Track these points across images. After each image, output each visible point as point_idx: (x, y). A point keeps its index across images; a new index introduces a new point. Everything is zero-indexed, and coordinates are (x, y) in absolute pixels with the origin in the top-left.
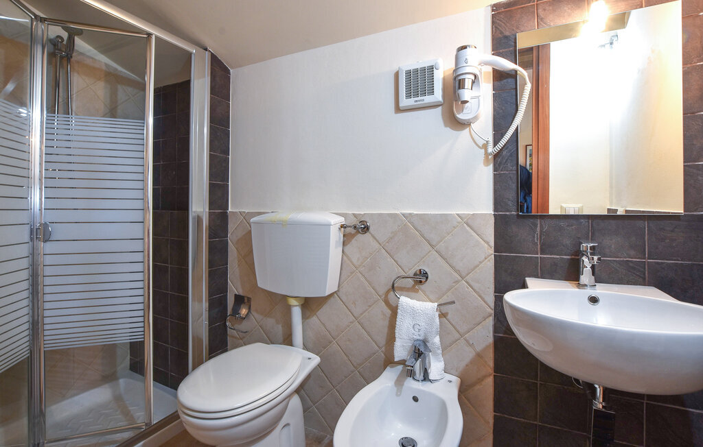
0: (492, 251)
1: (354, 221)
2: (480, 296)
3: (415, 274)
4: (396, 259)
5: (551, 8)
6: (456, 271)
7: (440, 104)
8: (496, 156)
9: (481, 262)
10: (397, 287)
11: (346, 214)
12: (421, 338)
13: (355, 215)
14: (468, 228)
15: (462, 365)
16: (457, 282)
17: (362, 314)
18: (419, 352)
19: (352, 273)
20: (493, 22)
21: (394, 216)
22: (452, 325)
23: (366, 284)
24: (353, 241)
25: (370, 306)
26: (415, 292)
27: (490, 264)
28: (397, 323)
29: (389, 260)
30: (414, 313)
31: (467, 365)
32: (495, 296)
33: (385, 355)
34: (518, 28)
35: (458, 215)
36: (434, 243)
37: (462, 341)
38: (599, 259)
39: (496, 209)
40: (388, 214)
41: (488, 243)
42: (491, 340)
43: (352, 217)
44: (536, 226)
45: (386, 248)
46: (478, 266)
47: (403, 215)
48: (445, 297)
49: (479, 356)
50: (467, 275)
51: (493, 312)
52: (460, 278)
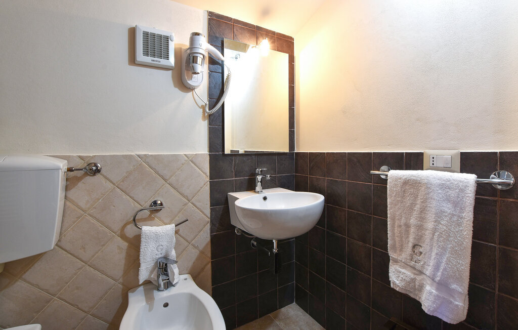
0: (208, 179)
1: (80, 164)
2: (201, 211)
3: (151, 206)
4: (132, 195)
5: (240, 31)
6: (184, 197)
7: (171, 68)
8: (210, 116)
9: (201, 188)
10: (138, 220)
11: (69, 156)
12: (162, 256)
13: (81, 157)
14: (193, 165)
15: (190, 264)
16: (186, 204)
17: (93, 256)
18: (163, 267)
19: (78, 218)
20: (209, 24)
21: (129, 157)
22: (183, 238)
23: (98, 224)
24: (80, 184)
25: (104, 245)
26: (151, 220)
27: (208, 188)
28: (141, 250)
29: (124, 197)
30: (157, 237)
31: (194, 263)
32: (211, 209)
33: (123, 284)
34: (223, 34)
35: (185, 155)
36: (167, 178)
37: (190, 246)
38: (270, 176)
39: (210, 150)
40: (123, 155)
41: (206, 174)
42: (209, 239)
43: (78, 160)
44: (232, 161)
45: (121, 187)
46: (200, 190)
47: (139, 156)
48: (177, 218)
49: (202, 252)
50: (193, 198)
51: (209, 220)
52: (187, 201)
